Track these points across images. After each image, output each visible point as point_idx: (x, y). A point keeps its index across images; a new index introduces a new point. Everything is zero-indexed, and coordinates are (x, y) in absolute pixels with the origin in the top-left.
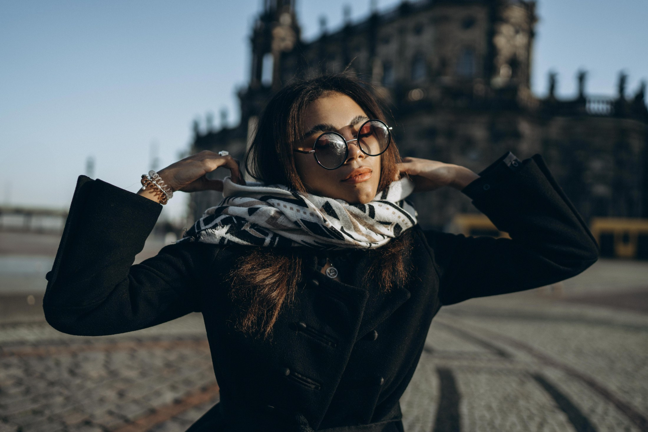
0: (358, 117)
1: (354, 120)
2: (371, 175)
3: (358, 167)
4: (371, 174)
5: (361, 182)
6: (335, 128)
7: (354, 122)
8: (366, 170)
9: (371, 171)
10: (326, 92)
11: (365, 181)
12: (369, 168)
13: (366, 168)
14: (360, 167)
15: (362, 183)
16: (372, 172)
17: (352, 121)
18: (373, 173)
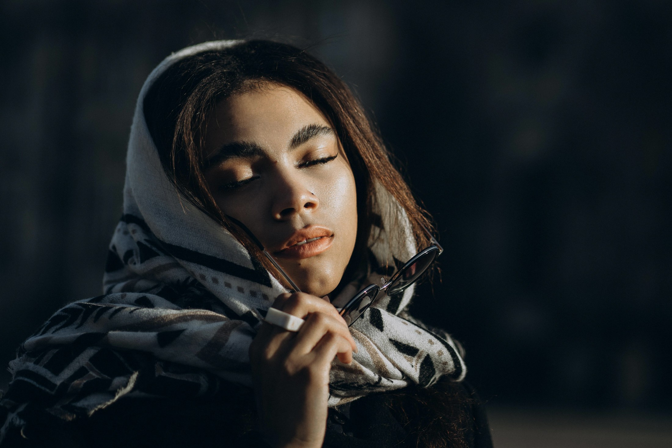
0: (307, 128)
1: (299, 133)
2: (329, 243)
3: (303, 225)
4: (331, 240)
5: (308, 257)
6: (260, 149)
7: (299, 139)
8: (320, 233)
9: (331, 234)
10: (247, 82)
11: (318, 255)
12: (325, 228)
13: (319, 229)
14: (307, 226)
15: (313, 258)
16: (333, 236)
17: (295, 136)
18: (334, 239)
